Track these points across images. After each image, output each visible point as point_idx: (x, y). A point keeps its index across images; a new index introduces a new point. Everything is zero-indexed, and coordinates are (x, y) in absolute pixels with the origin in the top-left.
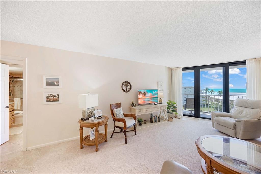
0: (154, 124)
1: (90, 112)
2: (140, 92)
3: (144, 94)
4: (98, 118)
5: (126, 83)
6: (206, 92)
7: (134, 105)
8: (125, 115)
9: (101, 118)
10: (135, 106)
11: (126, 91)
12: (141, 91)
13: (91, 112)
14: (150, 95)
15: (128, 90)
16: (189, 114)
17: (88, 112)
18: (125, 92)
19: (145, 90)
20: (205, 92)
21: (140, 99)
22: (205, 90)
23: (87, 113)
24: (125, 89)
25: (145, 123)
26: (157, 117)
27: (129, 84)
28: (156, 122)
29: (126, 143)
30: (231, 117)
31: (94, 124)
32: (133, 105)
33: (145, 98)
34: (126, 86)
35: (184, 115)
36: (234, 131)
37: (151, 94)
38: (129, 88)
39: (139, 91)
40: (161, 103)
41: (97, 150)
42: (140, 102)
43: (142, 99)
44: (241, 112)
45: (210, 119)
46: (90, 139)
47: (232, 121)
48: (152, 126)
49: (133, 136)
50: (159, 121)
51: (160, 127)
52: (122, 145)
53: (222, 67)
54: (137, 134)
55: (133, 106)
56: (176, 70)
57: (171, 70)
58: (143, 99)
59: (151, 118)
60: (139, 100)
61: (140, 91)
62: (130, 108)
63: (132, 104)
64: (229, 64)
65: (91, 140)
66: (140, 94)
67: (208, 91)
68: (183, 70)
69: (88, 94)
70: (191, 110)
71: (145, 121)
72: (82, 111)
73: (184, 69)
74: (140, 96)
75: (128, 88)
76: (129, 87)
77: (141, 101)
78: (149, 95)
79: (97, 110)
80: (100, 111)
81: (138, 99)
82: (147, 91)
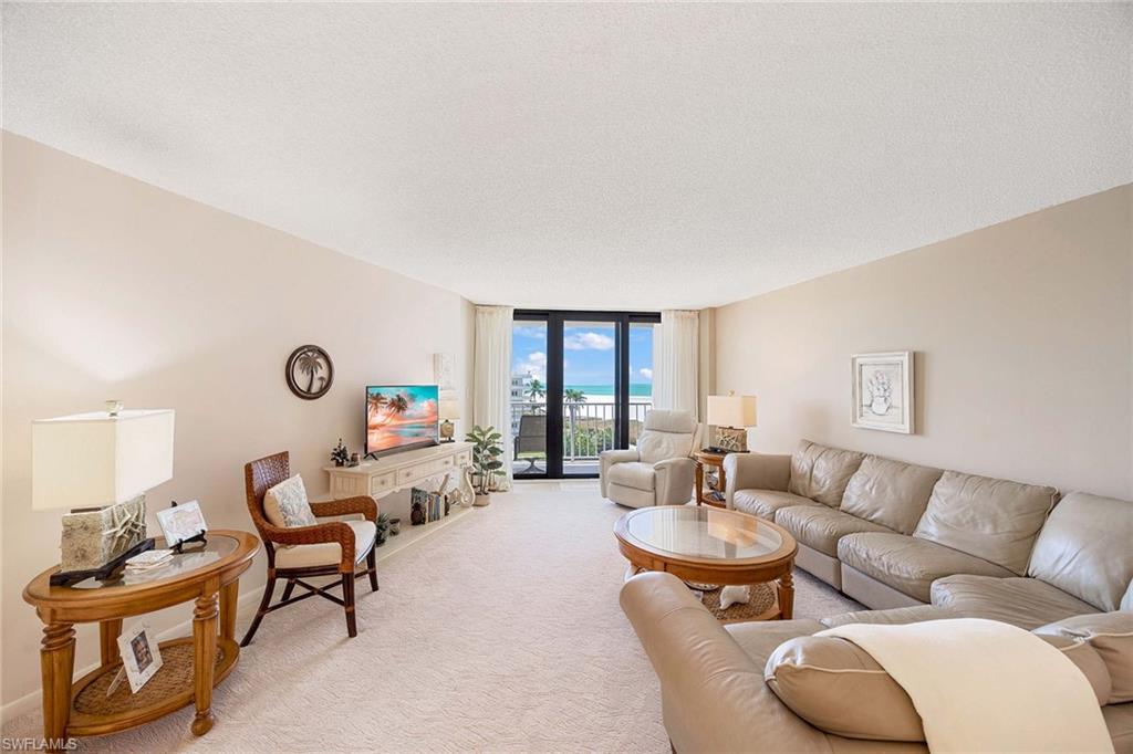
0: (429, 529)
1: (126, 524)
2: (378, 398)
3: (399, 405)
4: (184, 546)
5: (308, 356)
6: (533, 394)
7: (349, 458)
8: (318, 510)
9: (200, 543)
10: (354, 459)
11: (306, 395)
12: (382, 391)
13: (129, 526)
14: (429, 409)
15: (315, 389)
16: (527, 470)
17: (114, 526)
18: (303, 397)
19: (402, 389)
20: (529, 394)
21: (375, 427)
22: (531, 387)
23: (107, 532)
24: (301, 380)
25: (394, 533)
26: (442, 499)
27: (321, 361)
28: (436, 517)
29: (352, 632)
30: (639, 461)
31: (198, 580)
32: (345, 457)
33: (399, 423)
34: (310, 367)
35: (516, 477)
36: (652, 494)
37: (431, 405)
38: (322, 379)
39: (373, 391)
40: (450, 441)
41: (203, 725)
42: (376, 440)
43: (381, 429)
44: (658, 444)
45: (597, 476)
46: (125, 686)
47: (646, 470)
48: (422, 537)
49: (368, 598)
50: (446, 514)
51: (454, 533)
52: (335, 647)
53: (614, 323)
54: (379, 584)
55: (340, 464)
56: (491, 313)
57: (475, 309)
58: (393, 429)
59: (417, 507)
60: (369, 431)
61: (378, 394)
62: (328, 473)
63: (339, 455)
64: (631, 316)
65: (135, 690)
66: (376, 408)
67: (540, 392)
68: (514, 319)
69: (106, 415)
70: (531, 455)
71: (395, 522)
72: (62, 529)
73: (520, 314)
74: (378, 417)
75: (315, 376)
76: (322, 372)
77: (380, 437)
78: (420, 408)
79: (174, 505)
80: (192, 507)
81: (365, 428)
82: (409, 391)
